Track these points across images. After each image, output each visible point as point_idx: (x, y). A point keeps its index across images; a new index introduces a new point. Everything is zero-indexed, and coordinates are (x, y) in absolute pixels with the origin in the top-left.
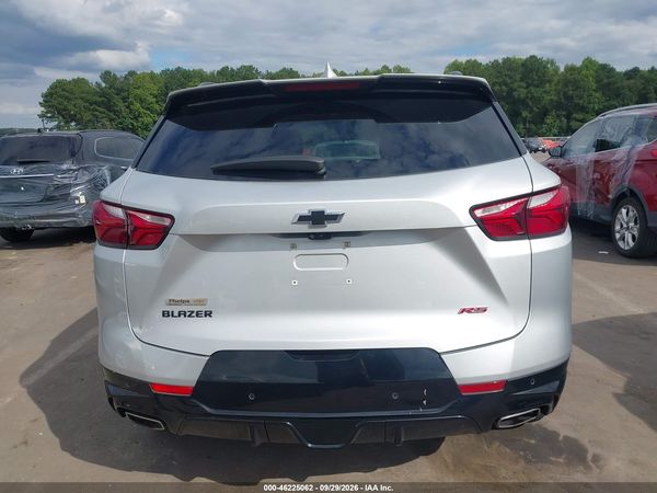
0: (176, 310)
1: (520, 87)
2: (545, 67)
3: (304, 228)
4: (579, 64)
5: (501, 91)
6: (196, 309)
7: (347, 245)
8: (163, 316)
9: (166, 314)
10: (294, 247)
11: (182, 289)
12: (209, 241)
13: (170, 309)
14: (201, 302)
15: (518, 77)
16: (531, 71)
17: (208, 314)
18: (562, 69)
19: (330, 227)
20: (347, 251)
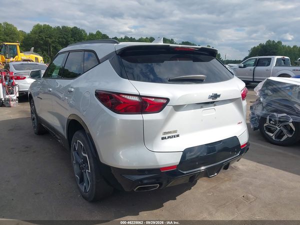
0: (167, 136)
1: (71, 40)
2: (81, 33)
3: (211, 100)
4: (95, 33)
5: (63, 41)
6: (173, 134)
7: (215, 105)
8: (162, 139)
9: (163, 138)
10: (202, 107)
11: (169, 127)
12: (178, 108)
13: (164, 136)
14: (175, 132)
15: (70, 35)
16: (75, 33)
17: (178, 136)
18: (88, 34)
19: (218, 99)
20: (215, 107)
